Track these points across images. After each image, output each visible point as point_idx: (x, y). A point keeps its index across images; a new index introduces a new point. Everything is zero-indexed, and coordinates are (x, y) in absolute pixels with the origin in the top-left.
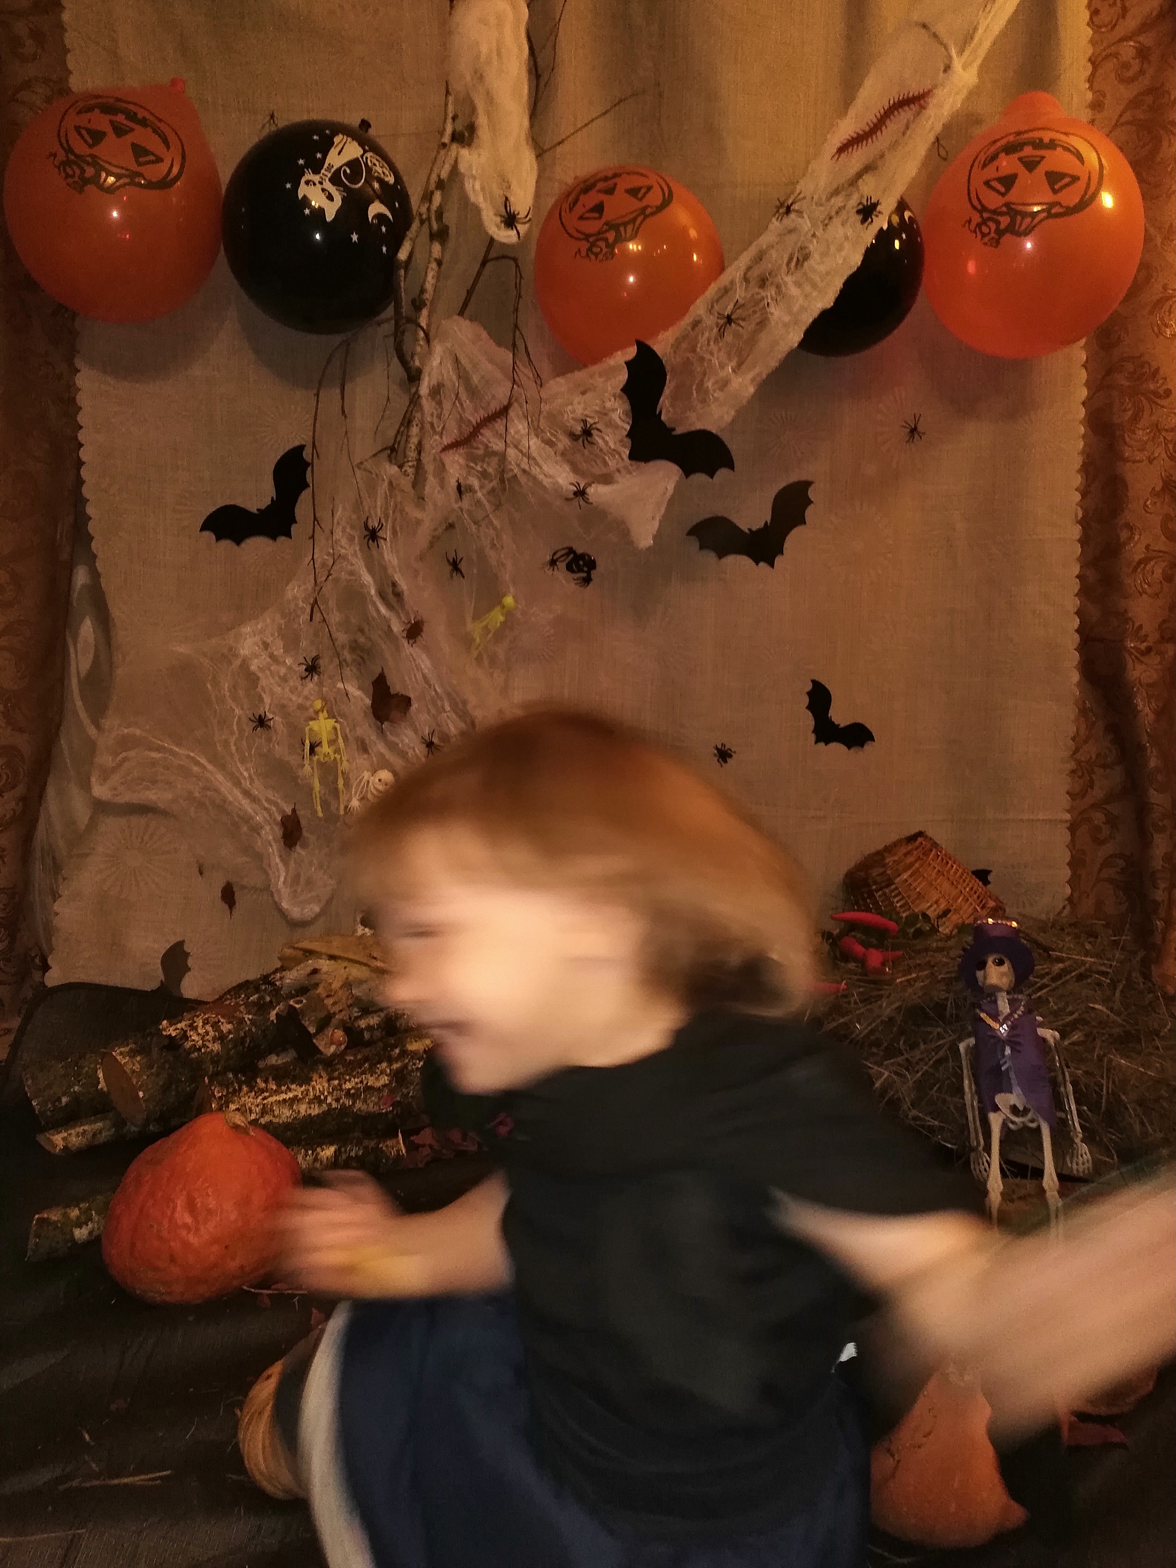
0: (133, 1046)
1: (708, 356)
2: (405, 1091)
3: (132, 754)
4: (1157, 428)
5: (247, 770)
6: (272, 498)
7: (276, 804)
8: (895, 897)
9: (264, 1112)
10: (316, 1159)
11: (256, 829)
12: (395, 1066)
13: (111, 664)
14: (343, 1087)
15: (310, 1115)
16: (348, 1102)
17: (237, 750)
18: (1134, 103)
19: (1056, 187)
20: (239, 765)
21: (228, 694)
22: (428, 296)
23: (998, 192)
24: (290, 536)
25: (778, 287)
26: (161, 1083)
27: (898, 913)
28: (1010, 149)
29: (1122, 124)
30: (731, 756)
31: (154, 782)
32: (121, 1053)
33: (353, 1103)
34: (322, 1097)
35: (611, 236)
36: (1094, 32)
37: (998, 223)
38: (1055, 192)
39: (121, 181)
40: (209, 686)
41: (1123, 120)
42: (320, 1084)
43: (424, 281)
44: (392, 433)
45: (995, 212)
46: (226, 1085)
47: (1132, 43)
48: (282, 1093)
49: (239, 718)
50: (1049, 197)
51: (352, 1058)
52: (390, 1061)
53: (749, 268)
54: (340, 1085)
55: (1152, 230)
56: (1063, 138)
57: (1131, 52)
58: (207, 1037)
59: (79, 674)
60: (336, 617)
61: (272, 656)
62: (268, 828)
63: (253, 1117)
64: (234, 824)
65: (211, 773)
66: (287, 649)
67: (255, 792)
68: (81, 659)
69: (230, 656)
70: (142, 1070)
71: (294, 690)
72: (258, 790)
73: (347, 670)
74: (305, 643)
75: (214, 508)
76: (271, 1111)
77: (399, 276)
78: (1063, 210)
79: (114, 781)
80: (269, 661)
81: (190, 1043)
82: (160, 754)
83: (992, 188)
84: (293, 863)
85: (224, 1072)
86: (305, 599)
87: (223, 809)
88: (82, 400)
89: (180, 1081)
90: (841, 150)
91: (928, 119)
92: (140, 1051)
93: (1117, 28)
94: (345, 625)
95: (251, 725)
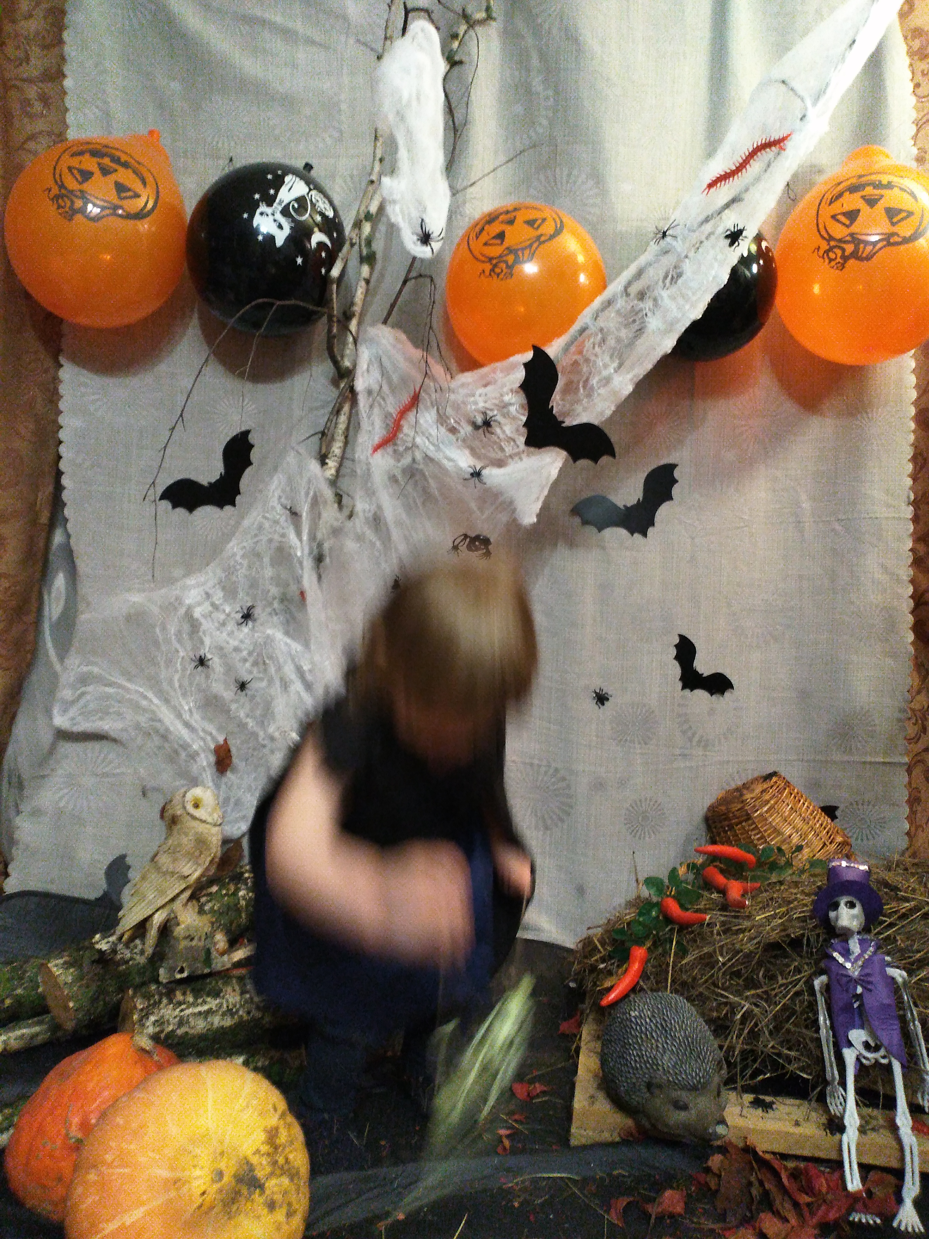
0: (67, 958)
1: (593, 358)
3: (90, 689)
5: (188, 703)
6: (221, 474)
7: (211, 734)
8: (753, 830)
9: (181, 1024)
11: (193, 756)
13: (76, 611)
14: (254, 1000)
15: (222, 1028)
17: (180, 686)
19: (895, 220)
20: (181, 699)
21: (173, 637)
22: (357, 309)
23: (844, 224)
24: (233, 504)
25: (655, 300)
26: (90, 994)
27: (756, 846)
28: (853, 189)
30: (608, 699)
31: (108, 713)
32: (56, 966)
35: (510, 259)
36: (917, 100)
37: (843, 250)
38: (893, 224)
39: (104, 213)
42: (232, 997)
43: (353, 295)
44: (323, 421)
45: (841, 241)
46: (147, 996)
48: (198, 1005)
49: (183, 658)
50: (888, 229)
53: (629, 284)
54: (251, 998)
56: (898, 180)
58: (135, 951)
59: (50, 619)
60: (269, 572)
61: (213, 605)
62: (203, 756)
63: (171, 1028)
64: (176, 752)
65: (157, 706)
66: (226, 599)
67: (194, 724)
68: (54, 606)
69: (176, 604)
70: (73, 981)
71: (231, 634)
72: (196, 721)
73: (275, 618)
74: (241, 595)
75: (172, 482)
76: (188, 1022)
77: (332, 290)
78: (900, 240)
79: (73, 712)
80: (210, 608)
81: (119, 957)
82: (115, 690)
83: (838, 221)
84: (223, 787)
85: (147, 984)
86: (243, 556)
87: (165, 735)
88: (63, 390)
89: (108, 992)
91: (787, 158)
92: (73, 963)
94: (276, 579)
95: (193, 664)
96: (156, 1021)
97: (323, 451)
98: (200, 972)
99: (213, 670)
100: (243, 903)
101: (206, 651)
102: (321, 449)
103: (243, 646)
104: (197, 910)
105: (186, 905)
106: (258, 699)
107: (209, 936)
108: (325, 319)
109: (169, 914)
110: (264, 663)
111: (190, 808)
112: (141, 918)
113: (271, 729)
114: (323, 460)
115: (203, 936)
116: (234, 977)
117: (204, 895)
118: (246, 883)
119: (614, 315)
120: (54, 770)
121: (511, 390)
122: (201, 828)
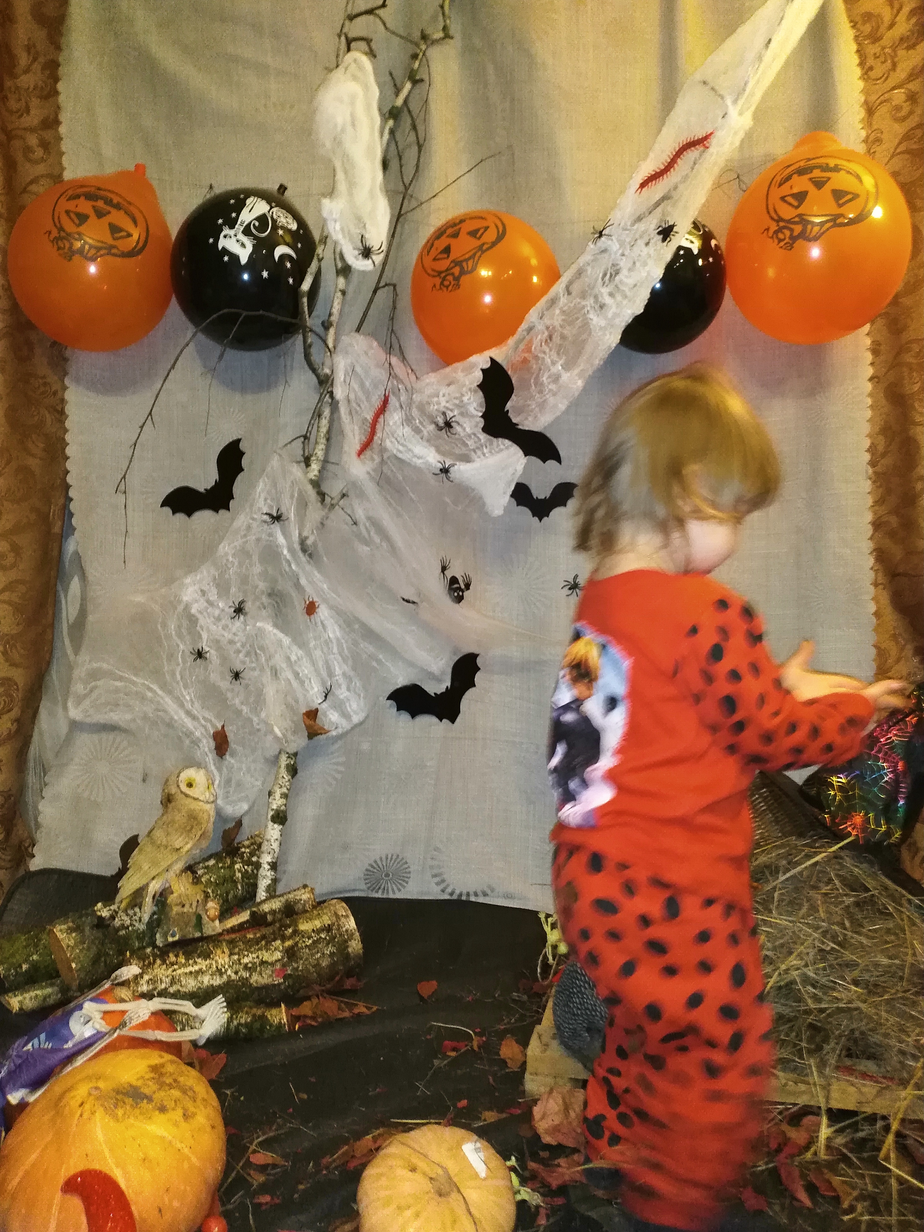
0: (71, 924)
1: (541, 356)
2: (295, 965)
3: (100, 683)
5: (189, 694)
6: (216, 481)
7: (210, 722)
9: (173, 982)
11: (196, 743)
12: (288, 943)
14: (242, 961)
15: (212, 985)
16: (245, 974)
17: (182, 678)
18: (907, 137)
19: (841, 202)
20: (183, 690)
21: (174, 633)
22: (335, 318)
23: (793, 206)
26: (91, 956)
28: (801, 172)
29: (899, 154)
31: (117, 706)
32: (61, 930)
33: (250, 975)
34: (223, 970)
36: (867, 85)
37: (792, 231)
38: (840, 206)
40: (159, 628)
41: (898, 150)
42: (222, 958)
43: (332, 307)
44: (304, 424)
45: (789, 222)
46: (143, 958)
47: (903, 91)
48: (189, 965)
49: (183, 651)
50: (834, 210)
51: (252, 936)
52: (284, 939)
53: (571, 283)
54: (239, 960)
56: (844, 163)
57: (903, 97)
58: (134, 918)
59: (68, 620)
60: (257, 569)
61: (208, 602)
62: (205, 741)
63: (163, 986)
64: (179, 738)
65: (161, 697)
66: (220, 595)
67: (195, 712)
68: (70, 607)
69: (175, 602)
70: (76, 945)
71: (225, 627)
72: (197, 710)
73: (264, 612)
74: (233, 590)
75: (172, 489)
76: (180, 981)
77: (303, 303)
79: (85, 705)
80: (205, 604)
81: (117, 923)
82: (123, 684)
83: (787, 202)
84: (225, 769)
85: (144, 948)
86: (234, 555)
87: (170, 724)
88: (70, 409)
89: (108, 954)
90: (643, 185)
91: (712, 155)
92: (78, 929)
93: (889, 80)
94: (264, 575)
95: (193, 657)
96: (151, 979)
97: (306, 454)
98: (191, 936)
99: (211, 662)
100: (239, 875)
102: (304, 451)
103: (237, 639)
104: (191, 881)
105: (179, 876)
106: (251, 688)
107: (201, 904)
109: (163, 885)
110: (256, 654)
111: (184, 788)
112: (138, 886)
113: (262, 715)
114: (306, 462)
115: (195, 904)
116: (224, 940)
117: (203, 868)
118: (242, 858)
119: (557, 312)
120: (72, 760)
121: (470, 389)
122: (194, 805)
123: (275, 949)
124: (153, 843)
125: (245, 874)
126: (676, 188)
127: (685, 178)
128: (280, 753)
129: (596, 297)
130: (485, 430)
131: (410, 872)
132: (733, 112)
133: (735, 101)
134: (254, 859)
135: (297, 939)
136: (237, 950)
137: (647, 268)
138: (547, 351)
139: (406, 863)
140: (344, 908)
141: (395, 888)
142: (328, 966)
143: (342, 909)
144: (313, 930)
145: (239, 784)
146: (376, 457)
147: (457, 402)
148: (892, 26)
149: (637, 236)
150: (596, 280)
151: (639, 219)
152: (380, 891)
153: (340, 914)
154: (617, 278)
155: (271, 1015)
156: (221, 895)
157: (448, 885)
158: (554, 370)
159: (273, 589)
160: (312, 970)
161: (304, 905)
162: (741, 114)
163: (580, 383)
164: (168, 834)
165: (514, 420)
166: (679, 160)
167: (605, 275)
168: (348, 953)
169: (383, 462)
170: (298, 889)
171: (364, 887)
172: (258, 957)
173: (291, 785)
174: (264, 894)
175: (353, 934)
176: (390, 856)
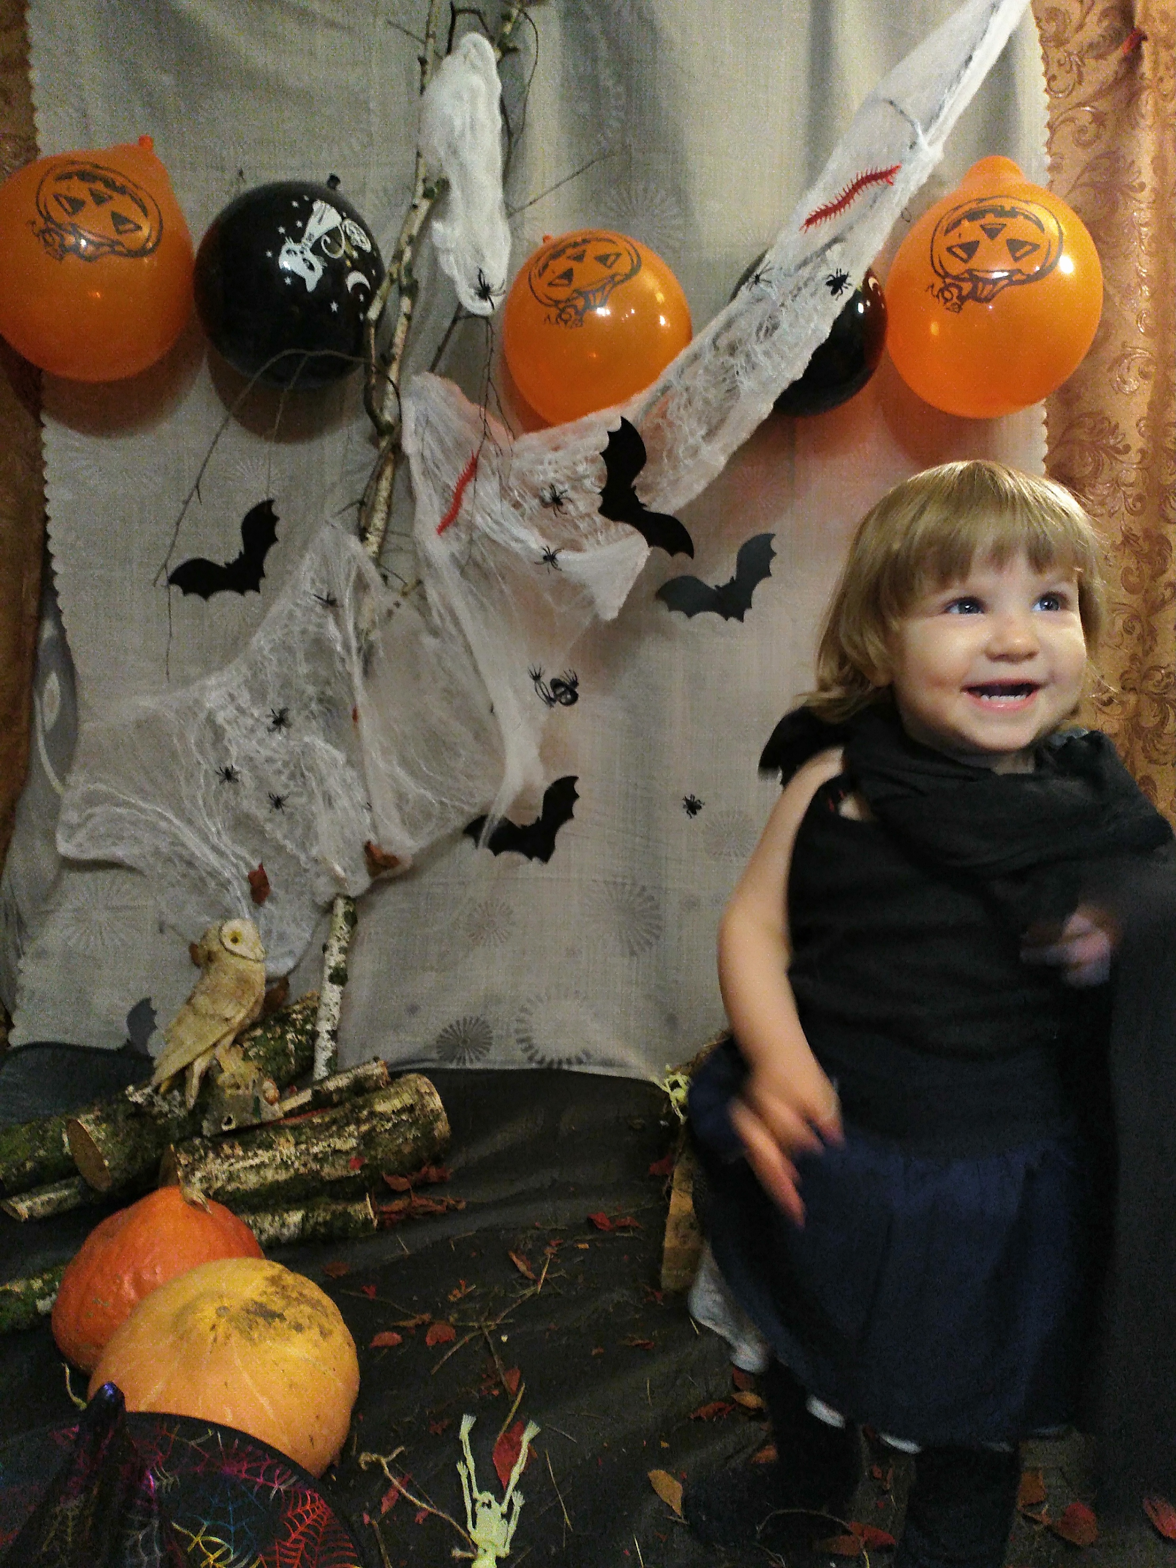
1: (678, 422)
2: (373, 1153)
3: (97, 810)
4: (1116, 483)
5: (215, 824)
6: (241, 553)
7: (243, 859)
9: (231, 1178)
10: (283, 1225)
11: (225, 885)
13: (77, 719)
14: (311, 1151)
15: (277, 1181)
16: (315, 1166)
17: (205, 804)
18: (1090, 167)
19: (1018, 254)
20: (206, 819)
21: (194, 748)
22: (397, 351)
24: (257, 589)
26: (127, 1151)
28: (972, 216)
29: (1081, 186)
30: (700, 807)
31: (121, 838)
32: (87, 1121)
33: (321, 1167)
34: (290, 1162)
35: (580, 303)
36: (1051, 98)
37: (960, 289)
38: (1016, 259)
40: (175, 741)
41: (1080, 182)
42: (286, 1148)
43: (393, 335)
44: (360, 487)
45: (957, 278)
46: (191, 1151)
47: (1088, 108)
48: (249, 1158)
49: (206, 771)
50: (1011, 265)
51: (320, 1121)
52: (358, 1122)
53: (718, 336)
54: (307, 1149)
55: (1111, 290)
56: (1023, 205)
57: (1089, 118)
58: (174, 1103)
59: (44, 727)
60: (303, 669)
61: (240, 709)
62: (235, 883)
63: (219, 1184)
64: (202, 879)
65: (179, 828)
66: (254, 702)
67: (223, 848)
68: (47, 710)
69: (196, 709)
70: (108, 1138)
71: (261, 741)
72: (226, 845)
73: (314, 722)
74: (271, 696)
75: (182, 562)
76: (239, 1177)
77: (369, 335)
78: (1024, 277)
79: (81, 836)
80: (235, 711)
81: (156, 1109)
82: (128, 810)
83: (954, 254)
84: (262, 919)
85: (189, 1138)
86: (272, 650)
87: (190, 864)
88: (48, 455)
89: (146, 1148)
90: (809, 222)
91: (895, 193)
92: (106, 1118)
93: (1074, 93)
94: (313, 677)
95: (218, 779)
96: (204, 1176)
97: (363, 523)
98: (249, 1123)
100: (291, 1047)
101: (232, 763)
102: (359, 520)
103: (277, 756)
104: (241, 1055)
105: (228, 1051)
106: (298, 817)
107: (257, 1084)
108: (360, 370)
109: (211, 1063)
110: (303, 775)
111: (228, 943)
112: (180, 1066)
113: (314, 852)
114: (362, 535)
115: (251, 1084)
116: (287, 1127)
117: (249, 1040)
118: (294, 1026)
119: (701, 371)
120: (60, 904)
121: (586, 459)
122: (242, 965)
123: (350, 1135)
124: (196, 1012)
125: (299, 1045)
126: (851, 228)
127: (862, 217)
128: (335, 899)
129: (748, 355)
130: (604, 510)
131: (491, 1038)
132: (923, 140)
133: (926, 130)
134: (309, 1027)
135: (375, 1122)
136: (304, 1138)
137: (812, 325)
138: (685, 418)
139: (488, 1027)
140: (426, 1083)
141: (473, 1057)
142: (410, 1153)
143: (424, 1084)
144: (393, 1111)
145: (282, 937)
146: (463, 536)
147: (569, 473)
148: (1081, 27)
149: (801, 284)
150: (750, 335)
151: (805, 263)
152: (455, 1061)
153: (423, 1091)
154: (776, 334)
155: (355, 1211)
156: (272, 1072)
157: (537, 1052)
158: (691, 441)
159: (323, 693)
160: (392, 1158)
161: (377, 1081)
162: (931, 144)
163: (721, 461)
164: (214, 1002)
165: (642, 500)
166: (856, 196)
167: (759, 329)
168: (434, 1138)
169: (471, 541)
170: (369, 1063)
171: (434, 1055)
172: (329, 1146)
173: (351, 937)
174: (324, 1069)
175: (439, 1115)
176: (468, 1019)
